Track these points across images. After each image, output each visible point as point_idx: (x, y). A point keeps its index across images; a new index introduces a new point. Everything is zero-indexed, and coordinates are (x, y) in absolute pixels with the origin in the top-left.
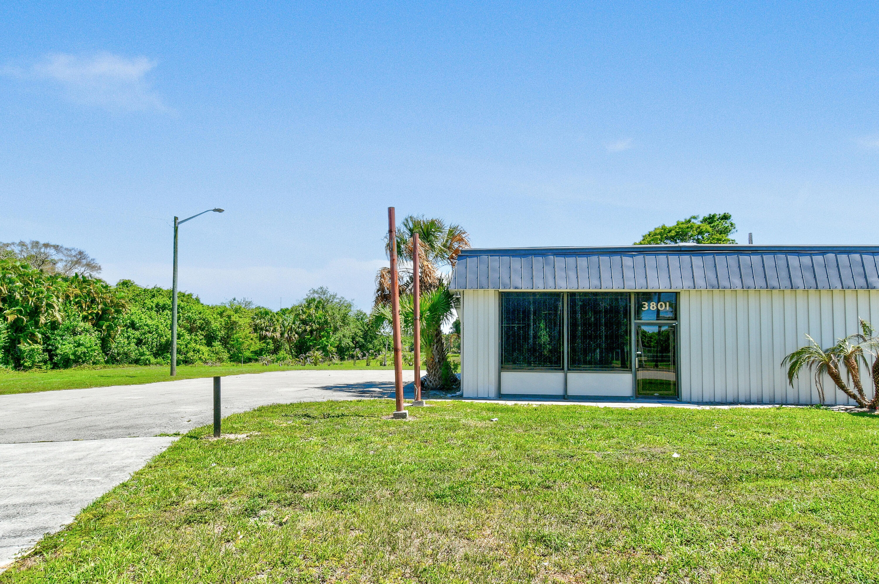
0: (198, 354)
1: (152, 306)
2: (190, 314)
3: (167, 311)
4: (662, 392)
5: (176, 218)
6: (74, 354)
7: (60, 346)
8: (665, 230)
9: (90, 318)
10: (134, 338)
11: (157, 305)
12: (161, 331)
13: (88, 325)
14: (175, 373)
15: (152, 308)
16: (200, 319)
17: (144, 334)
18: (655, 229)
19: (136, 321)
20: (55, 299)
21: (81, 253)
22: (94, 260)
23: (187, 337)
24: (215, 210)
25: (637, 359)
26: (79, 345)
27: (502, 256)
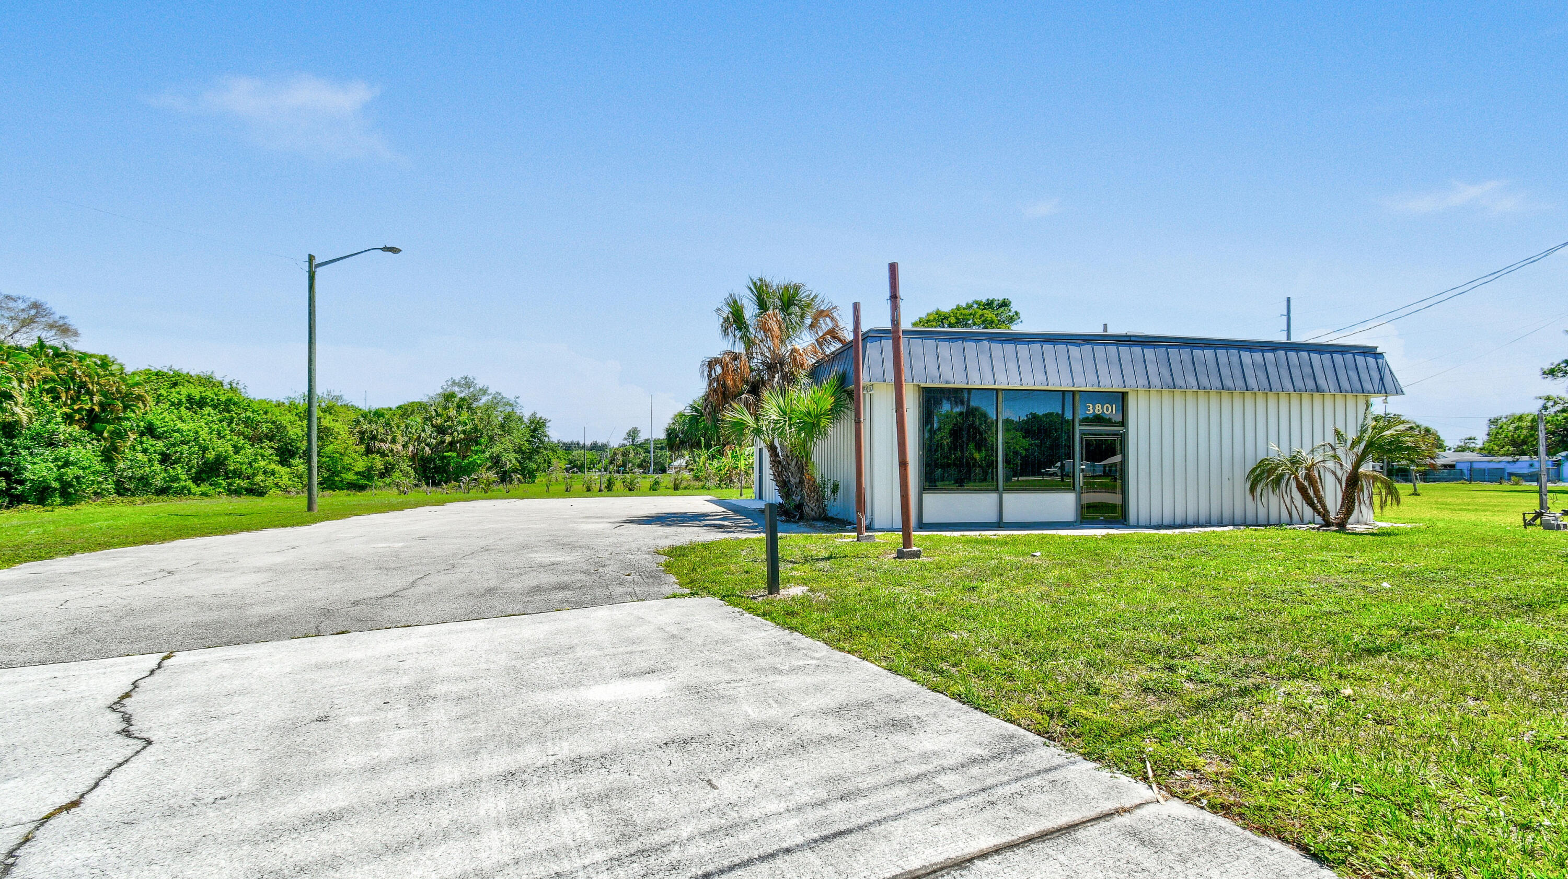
0: (272, 477)
1: (180, 401)
2: (249, 414)
3: (209, 408)
4: (1107, 515)
5: (311, 258)
6: (59, 479)
7: (29, 467)
8: (940, 315)
9: (77, 418)
10: (155, 452)
11: (190, 399)
12: (204, 440)
13: (76, 430)
14: (316, 507)
15: (180, 403)
16: (267, 422)
17: (174, 445)
18: (928, 314)
19: (157, 423)
20: (15, 383)
21: (36, 305)
22: (64, 318)
23: (249, 450)
24: (385, 249)
25: (1081, 474)
26: (67, 464)
27: (925, 339)
